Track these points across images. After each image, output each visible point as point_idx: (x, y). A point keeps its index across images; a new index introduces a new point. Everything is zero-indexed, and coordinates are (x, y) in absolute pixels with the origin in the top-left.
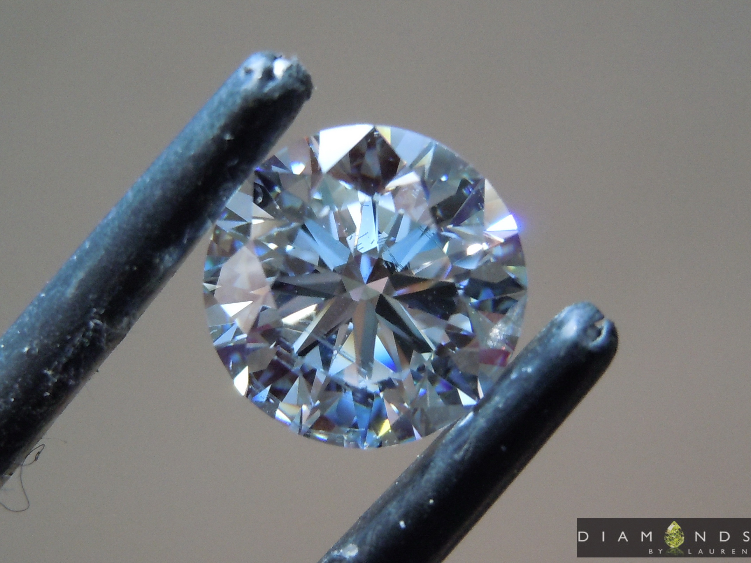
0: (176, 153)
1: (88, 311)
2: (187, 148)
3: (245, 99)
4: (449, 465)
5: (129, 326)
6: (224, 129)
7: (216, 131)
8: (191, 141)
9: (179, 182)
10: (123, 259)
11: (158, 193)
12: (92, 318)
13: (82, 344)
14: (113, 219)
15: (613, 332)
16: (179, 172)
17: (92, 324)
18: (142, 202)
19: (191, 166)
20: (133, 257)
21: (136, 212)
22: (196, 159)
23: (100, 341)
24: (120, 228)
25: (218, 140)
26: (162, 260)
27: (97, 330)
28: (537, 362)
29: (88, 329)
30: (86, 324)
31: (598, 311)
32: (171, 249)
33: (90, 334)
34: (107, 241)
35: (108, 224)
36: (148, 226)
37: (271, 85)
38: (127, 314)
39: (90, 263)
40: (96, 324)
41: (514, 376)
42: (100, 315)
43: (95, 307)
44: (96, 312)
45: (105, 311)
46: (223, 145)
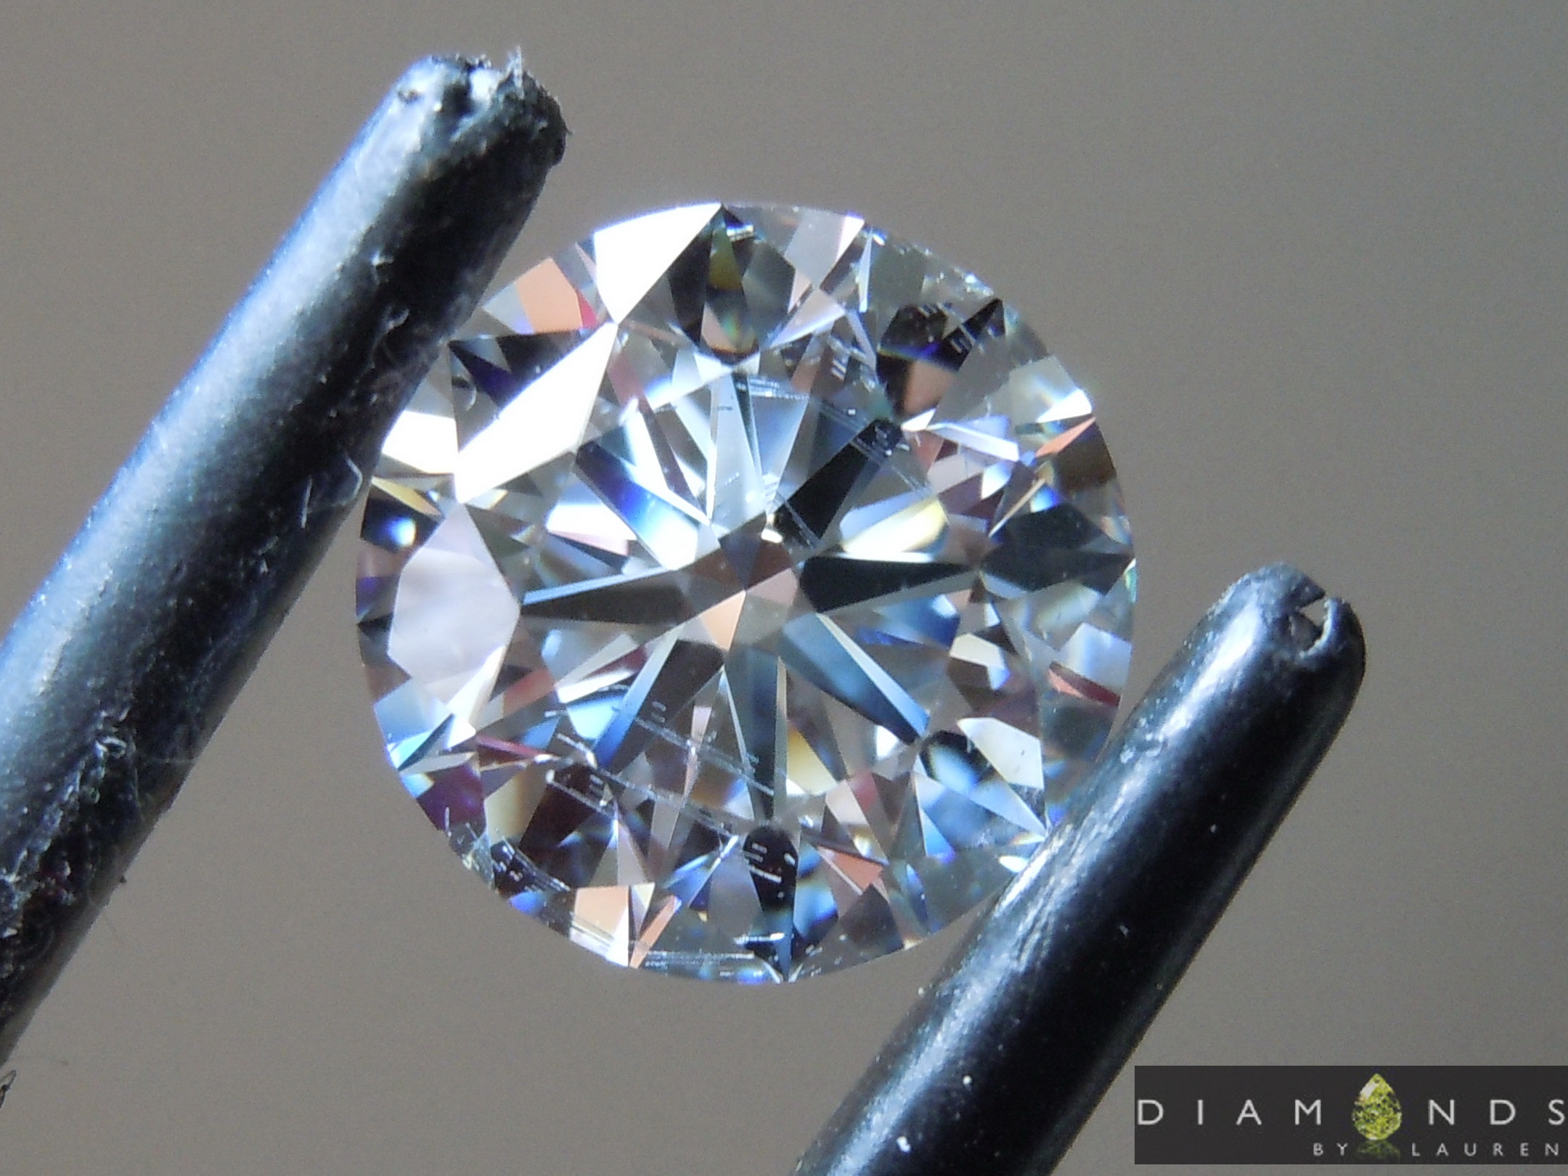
1: (88, 718)
6: (367, 243)
7: (350, 250)
10: (159, 583)
11: (226, 415)
12: (100, 736)
13: (82, 800)
15: (1348, 624)
17: (101, 749)
20: (180, 578)
23: (126, 790)
25: (357, 271)
26: (252, 574)
27: (114, 762)
29: (94, 763)
30: (87, 750)
31: (1307, 581)
32: (271, 546)
33: (100, 772)
34: (117, 546)
36: (212, 496)
37: (468, 123)
38: (182, 718)
40: (112, 748)
41: (1128, 754)
42: (118, 725)
43: (103, 707)
44: (107, 718)
45: (129, 713)
46: (369, 277)
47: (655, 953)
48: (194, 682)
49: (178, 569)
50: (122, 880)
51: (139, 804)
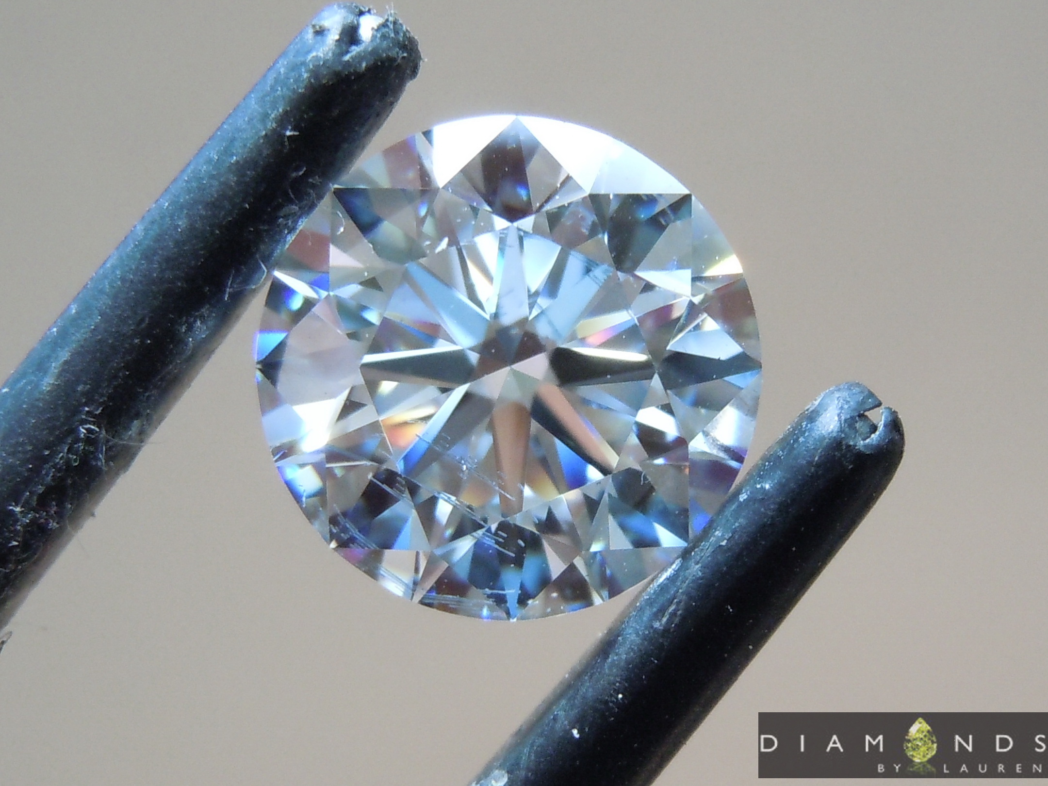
0: (209, 161)
1: (76, 411)
2: (227, 152)
3: (315, 73)
4: (645, 638)
5: (142, 435)
6: (282, 121)
7: (271, 125)
8: (233, 140)
9: (214, 205)
10: (128, 328)
11: (182, 223)
12: (83, 422)
13: (68, 462)
14: (114, 268)
15: (895, 425)
16: (214, 189)
17: (83, 431)
18: (159, 239)
19: (233, 179)
20: (143, 325)
21: (148, 255)
22: (240, 168)
23: (97, 459)
24: (123, 280)
25: (275, 138)
26: (190, 328)
27: (90, 440)
28: (778, 475)
29: (77, 440)
30: (73, 431)
31: (871, 395)
32: (204, 311)
33: (81, 446)
34: (104, 302)
35: (105, 277)
36: (168, 275)
37: (355, 50)
38: (137, 415)
39: (79, 336)
40: (89, 431)
41: (744, 496)
42: (95, 416)
43: (86, 404)
44: (88, 412)
45: (102, 410)
46: (282, 144)
47: (430, 594)
48: (147, 394)
49: (142, 320)
50: (93, 515)
51: (105, 469)
